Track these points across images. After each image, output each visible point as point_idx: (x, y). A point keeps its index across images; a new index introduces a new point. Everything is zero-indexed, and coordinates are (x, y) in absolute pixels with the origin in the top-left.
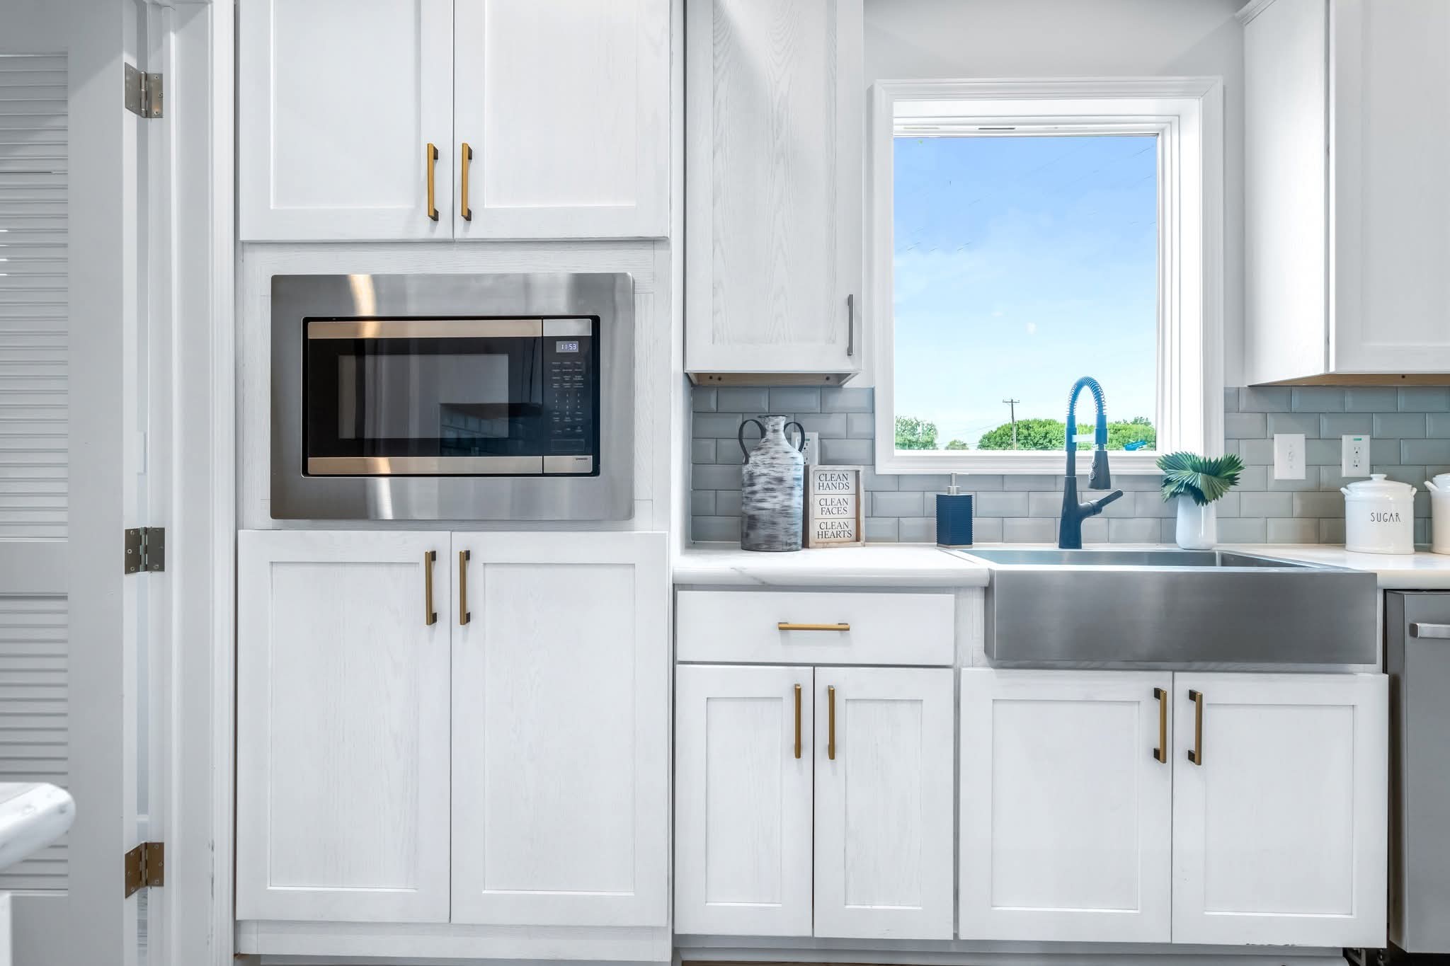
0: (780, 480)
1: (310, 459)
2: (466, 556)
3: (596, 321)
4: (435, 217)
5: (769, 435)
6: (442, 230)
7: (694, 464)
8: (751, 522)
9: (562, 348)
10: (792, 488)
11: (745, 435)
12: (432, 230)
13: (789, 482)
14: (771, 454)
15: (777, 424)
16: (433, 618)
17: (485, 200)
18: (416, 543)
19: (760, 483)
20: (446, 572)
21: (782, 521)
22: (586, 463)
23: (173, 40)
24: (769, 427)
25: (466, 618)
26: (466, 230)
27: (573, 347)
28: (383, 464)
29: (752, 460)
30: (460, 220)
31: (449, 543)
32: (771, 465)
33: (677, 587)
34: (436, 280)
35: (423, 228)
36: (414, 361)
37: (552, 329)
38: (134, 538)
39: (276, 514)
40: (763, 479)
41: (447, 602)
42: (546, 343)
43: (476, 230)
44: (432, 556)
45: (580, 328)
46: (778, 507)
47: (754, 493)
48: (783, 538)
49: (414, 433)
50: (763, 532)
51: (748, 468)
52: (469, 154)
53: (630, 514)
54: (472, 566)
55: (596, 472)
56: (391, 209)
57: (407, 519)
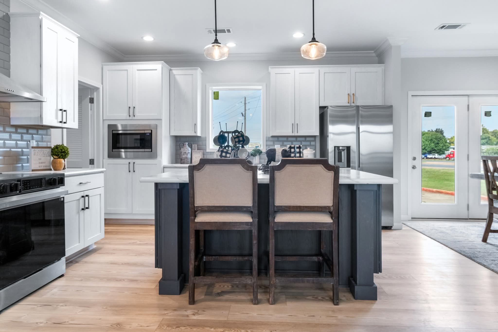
0: (185, 153)
1: (113, 150)
2: (134, 163)
3: (152, 131)
4: (130, 116)
5: (185, 145)
6: (131, 118)
7: (176, 150)
8: (181, 159)
9: (147, 134)
10: (187, 154)
11: (181, 145)
12: (129, 118)
13: (187, 153)
14: (184, 148)
15: (186, 144)
16: (130, 171)
17: (137, 114)
18: (127, 161)
19: (182, 153)
20: (131, 165)
21: (186, 159)
22: (150, 150)
23: (95, 93)
24: (185, 144)
25: (134, 171)
26: (134, 118)
27: (149, 134)
28: (123, 150)
29: (181, 149)
30: (133, 117)
31: (132, 161)
32: (184, 150)
33: (164, 168)
35: (128, 118)
36: (128, 136)
37: (146, 132)
38: (90, 160)
39: (108, 157)
40: (183, 153)
41: (131, 169)
42: (145, 134)
43: (135, 118)
44: (129, 163)
45: (150, 132)
46: (185, 157)
47: (181, 155)
48: (186, 162)
49: (128, 146)
50: (183, 161)
51: (181, 151)
52: (134, 107)
53: (157, 157)
54: (135, 164)
55: (152, 151)
56: (124, 115)
57: (126, 158)
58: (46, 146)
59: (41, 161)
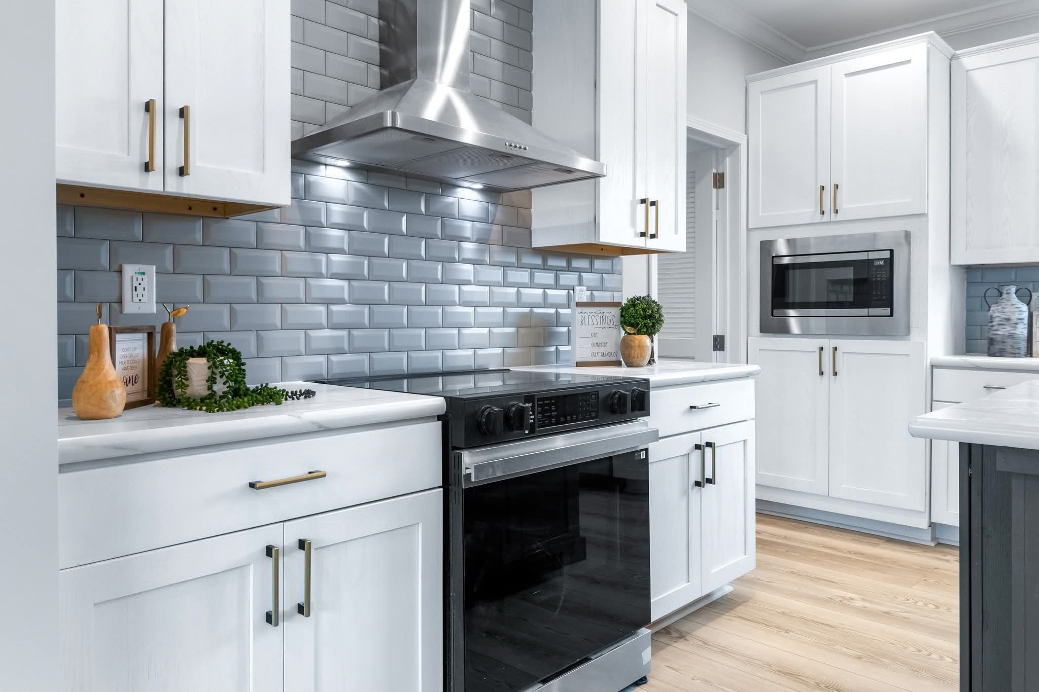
0: (1008, 320)
1: (774, 310)
2: (835, 349)
3: (892, 251)
4: (823, 213)
5: (1004, 296)
6: (826, 218)
7: (967, 311)
8: (992, 341)
9: (877, 263)
10: (1016, 324)
11: (987, 295)
12: (822, 218)
14: (1003, 306)
15: (1010, 289)
16: (822, 373)
17: (843, 205)
18: (815, 343)
19: (996, 321)
20: (827, 355)
21: (1009, 342)
22: (887, 311)
23: (728, 159)
24: (1005, 292)
25: (835, 374)
26: (836, 216)
27: (882, 263)
28: (792, 312)
29: (992, 309)
30: (833, 214)
31: (828, 343)
32: (1003, 312)
33: (932, 367)
34: (824, 238)
35: (818, 218)
36: (813, 271)
37: (872, 256)
38: (715, 338)
39: (761, 331)
40: (997, 319)
41: (827, 368)
42: (870, 262)
43: (840, 217)
44: (822, 349)
45: (887, 255)
46: (1006, 334)
47: (992, 326)
48: (1009, 349)
49: (813, 299)
50: (997, 347)
51: (990, 313)
52: (837, 186)
53: (908, 332)
54: (838, 353)
55: (892, 315)
56: (806, 211)
57: (805, 334)
58: (609, 300)
59: (595, 340)
